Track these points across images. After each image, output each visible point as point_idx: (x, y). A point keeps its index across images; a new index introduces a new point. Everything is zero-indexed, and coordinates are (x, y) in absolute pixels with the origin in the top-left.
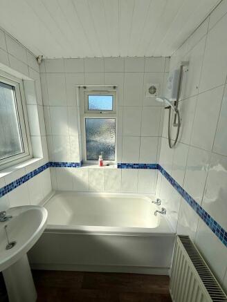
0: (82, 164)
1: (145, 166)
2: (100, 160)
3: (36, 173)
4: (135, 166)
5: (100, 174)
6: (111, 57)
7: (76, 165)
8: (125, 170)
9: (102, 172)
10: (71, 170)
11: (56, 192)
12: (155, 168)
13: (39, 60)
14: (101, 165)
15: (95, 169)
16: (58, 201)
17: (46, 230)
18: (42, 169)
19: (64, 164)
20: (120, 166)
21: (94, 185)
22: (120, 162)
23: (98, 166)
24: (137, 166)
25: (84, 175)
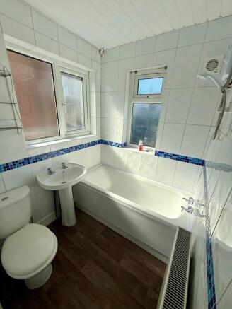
0: (125, 145)
1: (186, 159)
2: (140, 144)
3: (89, 145)
4: (174, 157)
5: (138, 158)
6: (164, 33)
7: (119, 145)
8: (162, 159)
9: (139, 157)
10: (115, 149)
11: (103, 164)
12: (200, 164)
13: (101, 52)
14: (141, 149)
15: (134, 152)
16: (102, 171)
17: (81, 182)
18: (94, 143)
19: (111, 143)
20: (157, 154)
21: (131, 166)
22: (158, 150)
23: (137, 150)
24: (176, 157)
25: (124, 155)
